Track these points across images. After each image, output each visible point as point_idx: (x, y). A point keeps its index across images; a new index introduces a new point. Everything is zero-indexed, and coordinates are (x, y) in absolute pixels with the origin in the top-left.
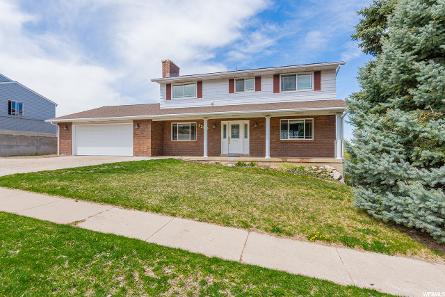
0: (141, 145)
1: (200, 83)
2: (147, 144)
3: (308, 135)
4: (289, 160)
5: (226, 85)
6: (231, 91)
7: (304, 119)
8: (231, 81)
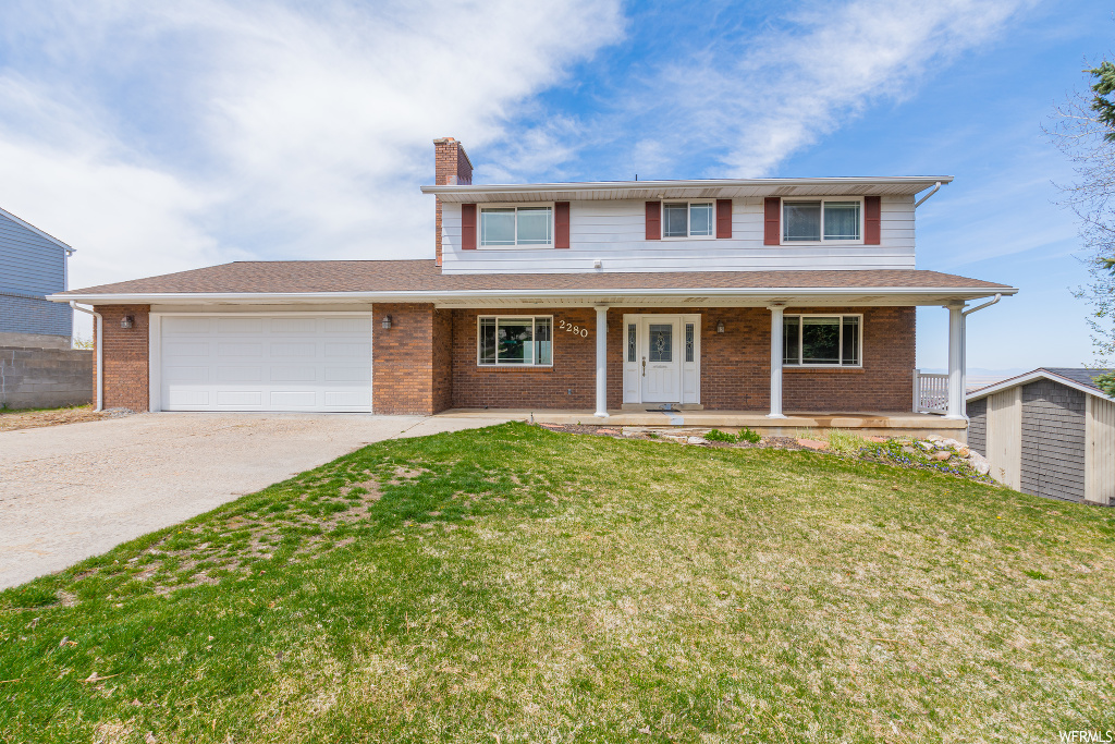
0: (398, 380)
1: (563, 208)
2: (421, 376)
3: (850, 356)
4: (836, 421)
5: (637, 220)
6: (652, 233)
7: (841, 316)
8: (652, 206)
